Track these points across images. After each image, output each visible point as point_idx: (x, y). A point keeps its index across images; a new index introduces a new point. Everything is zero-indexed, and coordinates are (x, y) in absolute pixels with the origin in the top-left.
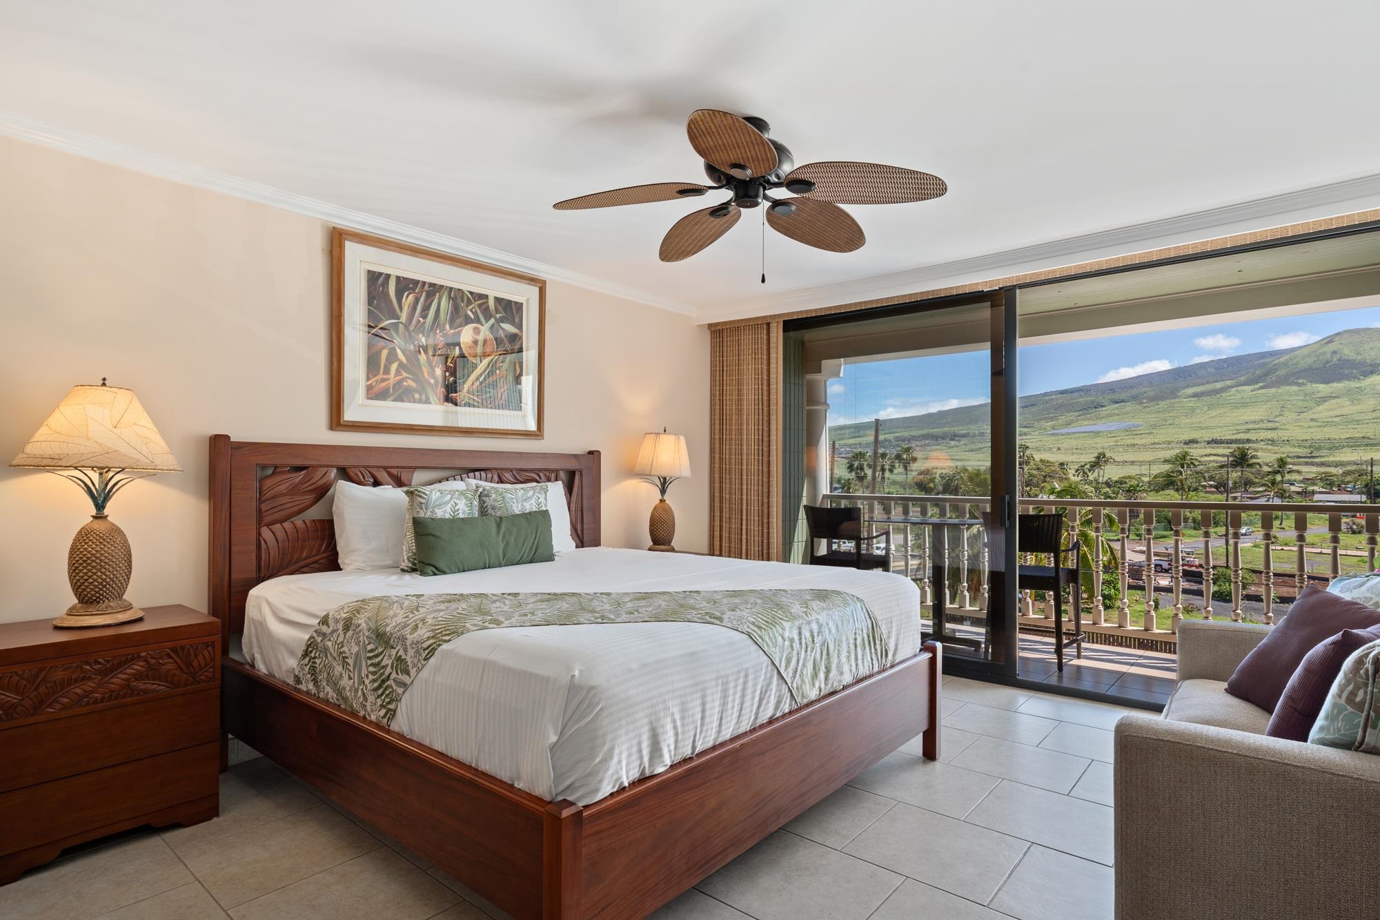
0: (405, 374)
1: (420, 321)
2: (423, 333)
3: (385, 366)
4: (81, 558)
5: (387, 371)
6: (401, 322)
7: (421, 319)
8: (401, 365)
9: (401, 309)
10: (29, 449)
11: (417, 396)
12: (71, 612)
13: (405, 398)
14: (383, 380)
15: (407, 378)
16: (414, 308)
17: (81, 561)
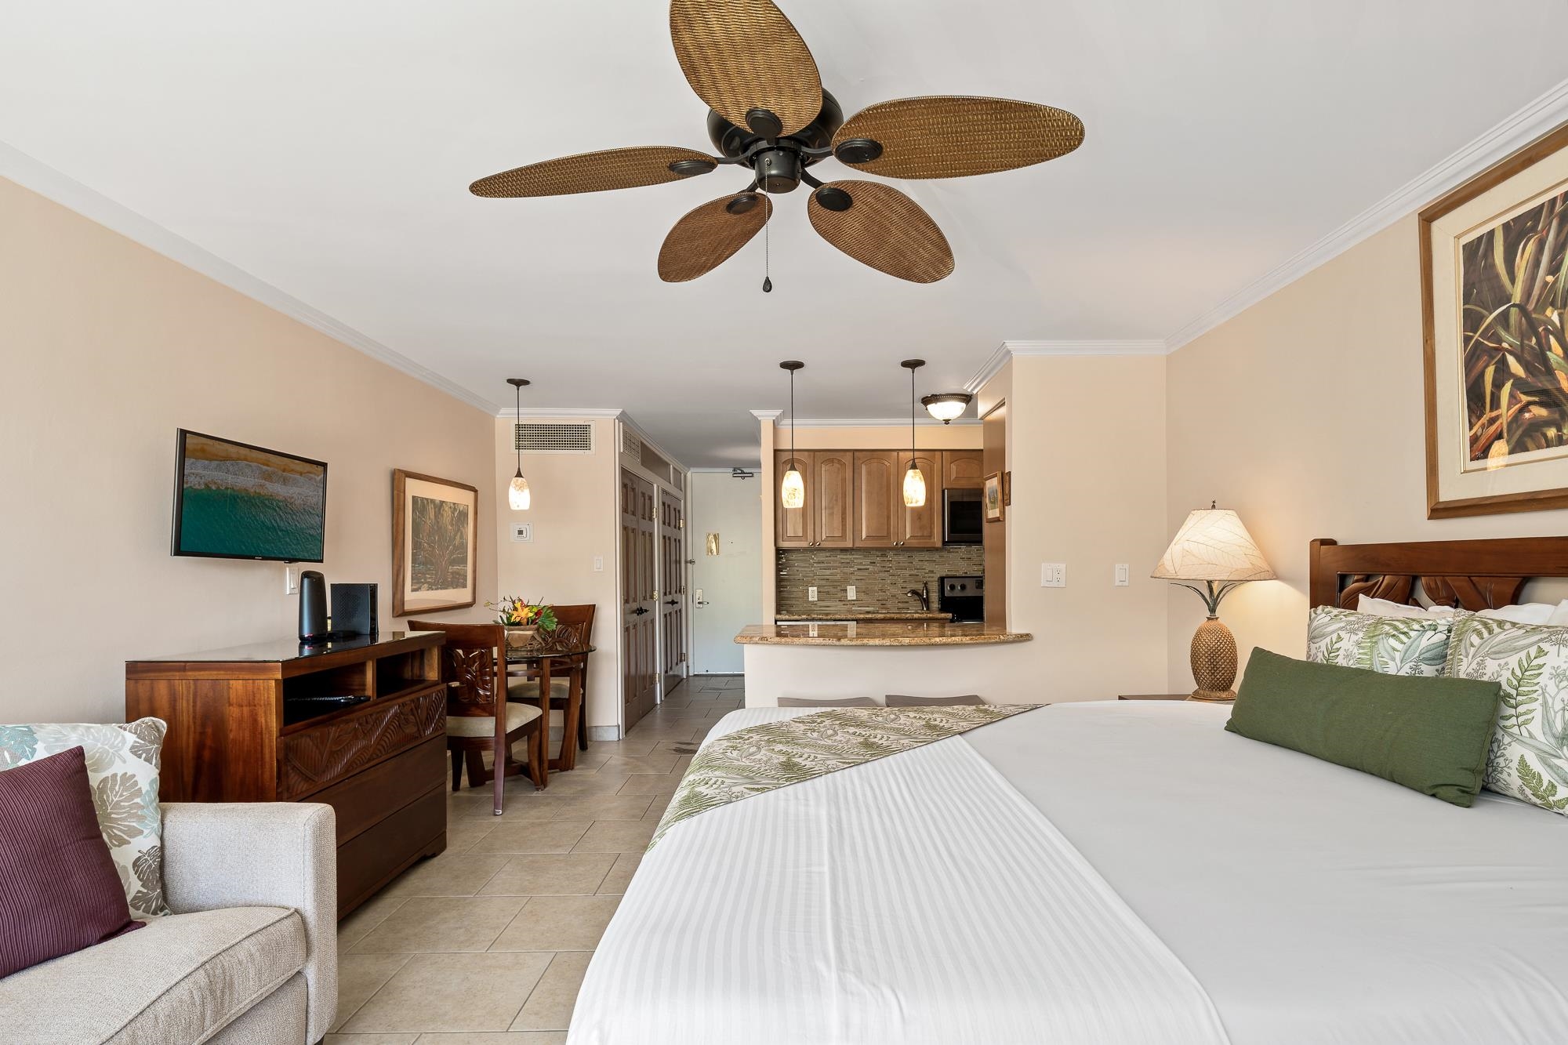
0: (1525, 399)
1: (1546, 283)
2: (1553, 304)
3: (1492, 394)
5: (1495, 403)
6: (1514, 305)
7: (1550, 279)
8: (1519, 384)
9: (1513, 280)
11: (1552, 432)
13: (1530, 444)
14: (1492, 421)
15: (1529, 403)
16: (1537, 263)
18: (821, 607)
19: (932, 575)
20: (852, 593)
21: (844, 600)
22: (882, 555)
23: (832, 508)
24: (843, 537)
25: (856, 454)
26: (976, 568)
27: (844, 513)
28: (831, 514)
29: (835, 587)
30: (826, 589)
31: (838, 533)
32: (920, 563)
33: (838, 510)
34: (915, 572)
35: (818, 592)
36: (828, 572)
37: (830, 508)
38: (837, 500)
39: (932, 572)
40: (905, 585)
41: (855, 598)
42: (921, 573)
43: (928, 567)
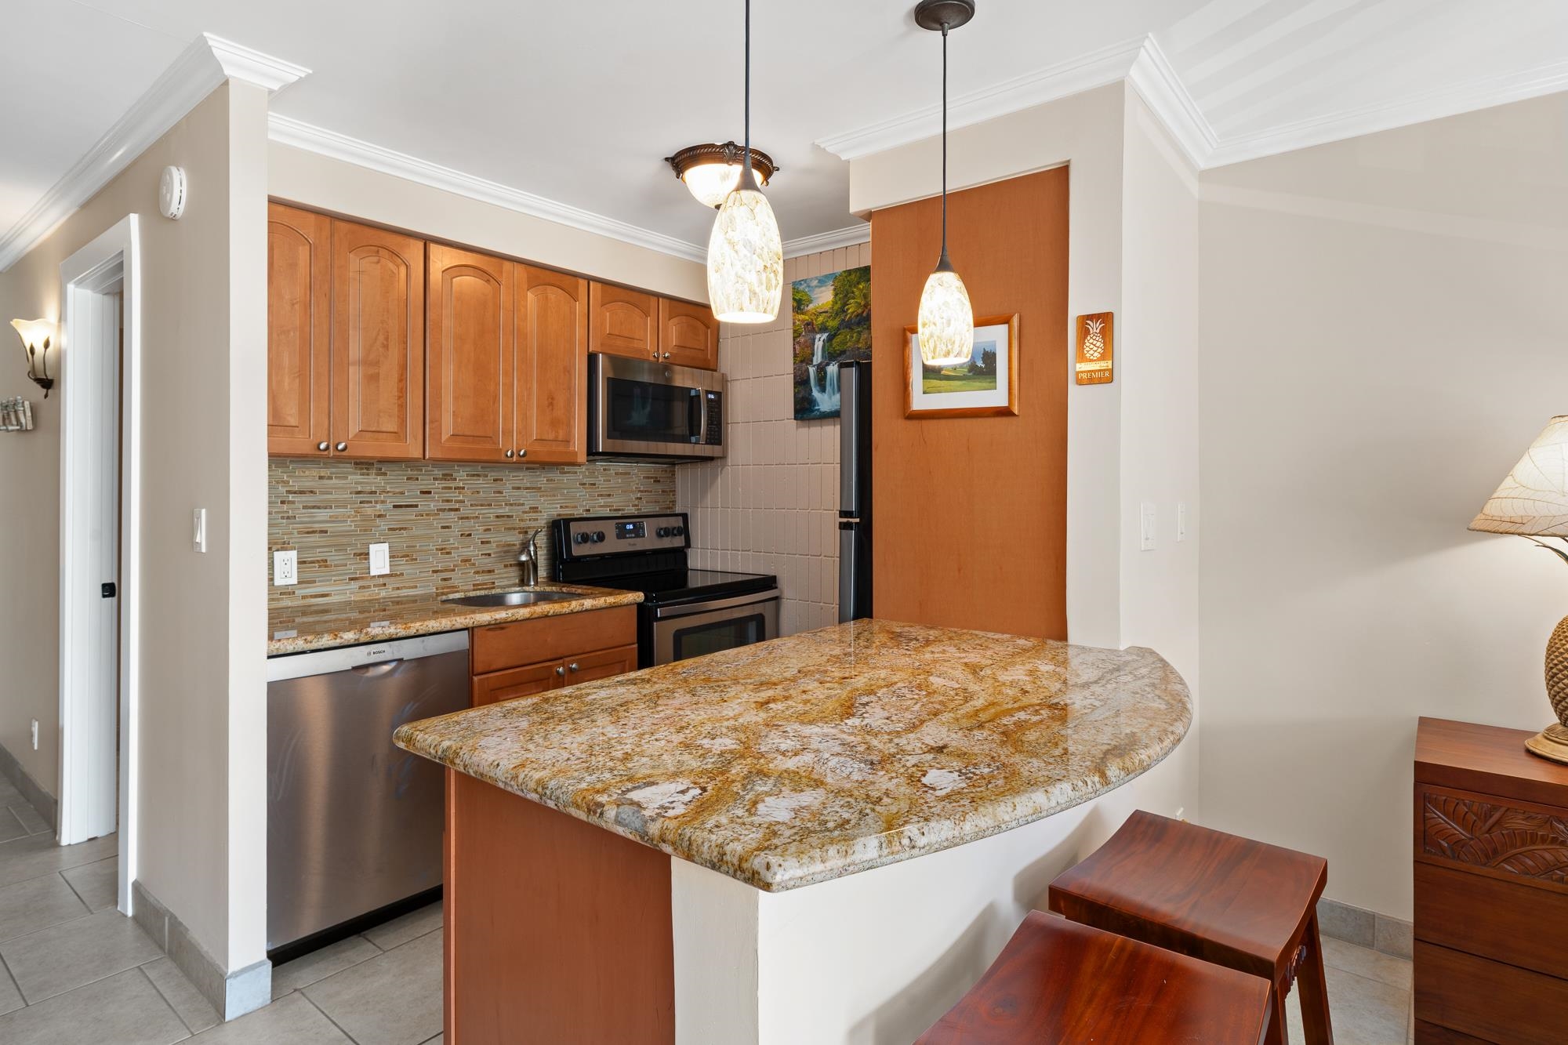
4: (1561, 662)
10: (1493, 508)
12: (1550, 735)
17: (1560, 667)
18: (304, 597)
19: (533, 515)
20: (380, 560)
21: (361, 577)
22: (447, 477)
23: (377, 363)
24: (399, 435)
25: (434, 248)
26: (602, 501)
27: (402, 379)
28: (372, 379)
29: (340, 548)
30: (318, 555)
31: (390, 425)
32: (517, 493)
33: (389, 368)
34: (506, 510)
35: (299, 563)
36: (322, 514)
37: (370, 363)
38: (386, 347)
39: (534, 509)
40: (487, 536)
41: (387, 571)
42: (515, 512)
43: (528, 499)
